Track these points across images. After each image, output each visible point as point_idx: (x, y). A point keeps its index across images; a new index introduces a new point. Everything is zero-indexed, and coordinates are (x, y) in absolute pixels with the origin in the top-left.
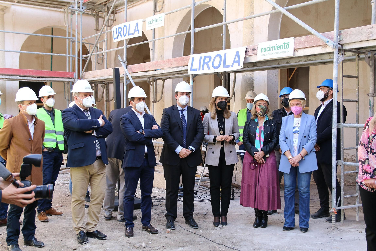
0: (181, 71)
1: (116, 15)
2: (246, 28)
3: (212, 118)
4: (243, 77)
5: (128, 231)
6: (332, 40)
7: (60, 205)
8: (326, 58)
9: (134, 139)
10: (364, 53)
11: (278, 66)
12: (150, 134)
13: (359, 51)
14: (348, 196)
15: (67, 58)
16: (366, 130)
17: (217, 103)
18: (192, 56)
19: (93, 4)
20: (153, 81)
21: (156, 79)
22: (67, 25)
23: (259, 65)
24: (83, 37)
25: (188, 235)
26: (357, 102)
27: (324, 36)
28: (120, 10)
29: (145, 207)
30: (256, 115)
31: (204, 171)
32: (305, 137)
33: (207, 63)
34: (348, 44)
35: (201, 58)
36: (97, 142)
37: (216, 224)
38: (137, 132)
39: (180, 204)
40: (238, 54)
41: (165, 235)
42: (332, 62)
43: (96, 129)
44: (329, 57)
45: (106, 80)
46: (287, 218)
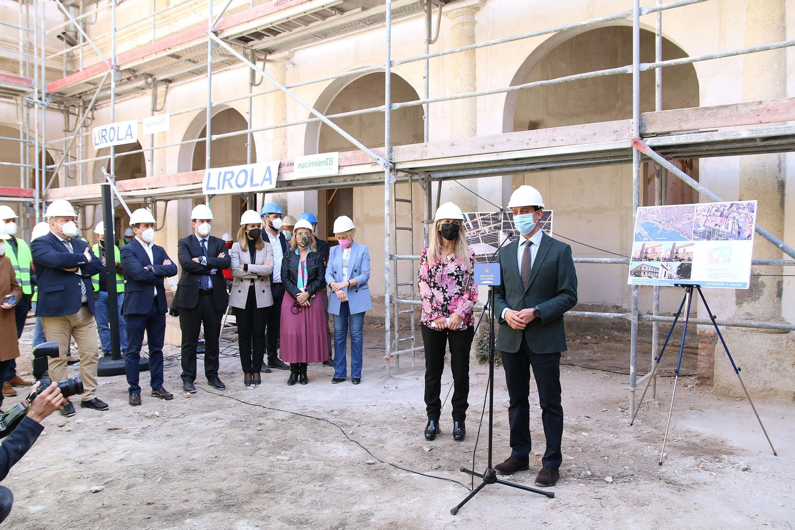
0: (193, 190)
1: (95, 112)
2: (277, 137)
3: (243, 250)
4: (274, 198)
5: (133, 398)
6: (383, 158)
7: (27, 373)
8: (375, 178)
9: (140, 277)
10: (417, 174)
11: (318, 185)
12: (163, 271)
13: (412, 171)
14: (403, 339)
15: (22, 169)
16: (424, 263)
17: (248, 232)
18: (208, 170)
19: (62, 96)
20: (152, 202)
21: (156, 200)
22: (21, 123)
23: (295, 184)
24: (46, 141)
25: (214, 398)
26: (411, 230)
27: (374, 152)
28: (100, 105)
29: (155, 366)
30: (296, 247)
31: (226, 319)
32: (356, 271)
33: (229, 180)
34: (400, 163)
35: (220, 173)
36: (82, 284)
37: (248, 383)
38: (145, 268)
39: (200, 362)
40: (268, 169)
41: (183, 401)
42: (383, 183)
43: (82, 267)
44: (379, 177)
45: (82, 201)
46: (337, 367)
